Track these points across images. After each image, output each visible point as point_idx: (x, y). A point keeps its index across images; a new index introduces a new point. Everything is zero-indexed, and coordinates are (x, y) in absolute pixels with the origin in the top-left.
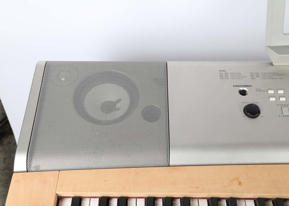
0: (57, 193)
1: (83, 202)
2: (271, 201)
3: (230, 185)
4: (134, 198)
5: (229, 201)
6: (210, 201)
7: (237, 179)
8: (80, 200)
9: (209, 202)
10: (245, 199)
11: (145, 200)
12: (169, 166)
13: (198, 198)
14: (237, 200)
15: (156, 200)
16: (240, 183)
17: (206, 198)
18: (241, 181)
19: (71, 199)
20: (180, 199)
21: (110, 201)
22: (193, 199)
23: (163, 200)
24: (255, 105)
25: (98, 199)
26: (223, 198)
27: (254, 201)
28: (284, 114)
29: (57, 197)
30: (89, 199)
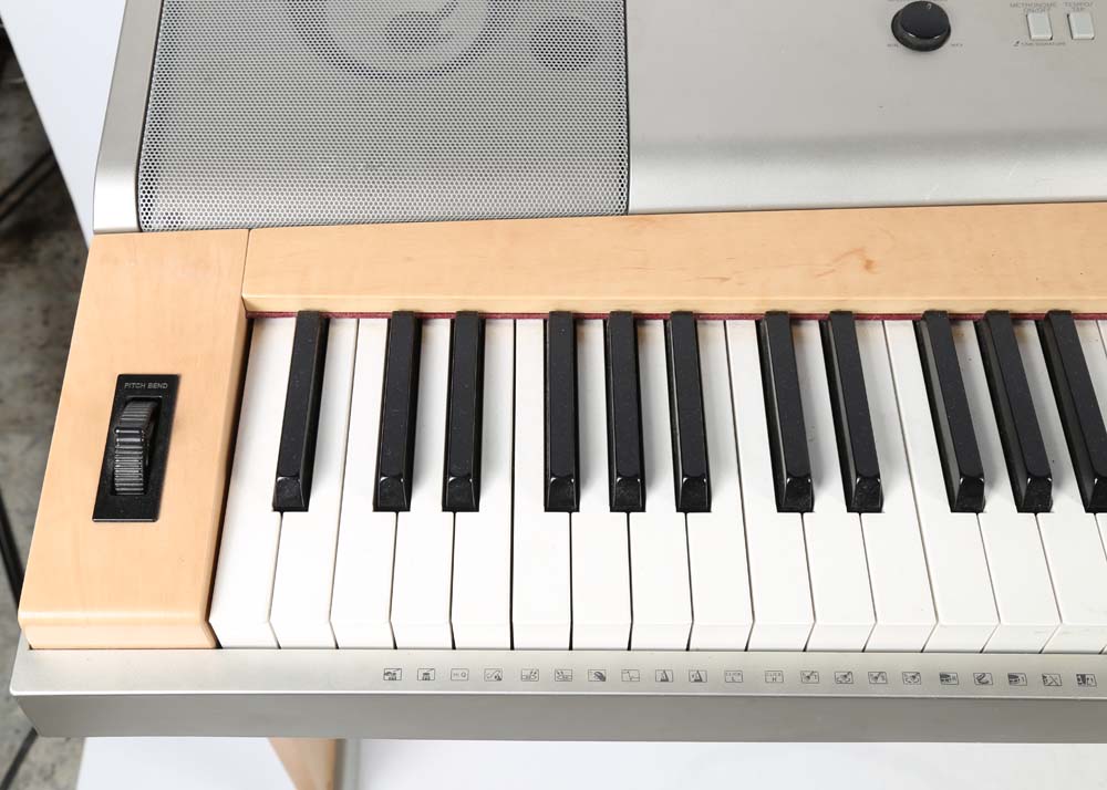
0: (244, 296)
1: (332, 329)
2: (971, 323)
3: (833, 271)
4: (505, 316)
5: (830, 324)
6: (764, 324)
7: (860, 251)
8: (324, 322)
9: (762, 331)
10: (884, 317)
11: (545, 322)
12: (626, 212)
13: (725, 318)
14: (857, 322)
15: (582, 324)
16: (868, 265)
17: (750, 314)
18: (871, 258)
19: (293, 321)
20: (662, 321)
21: (424, 327)
22: (708, 319)
23: (605, 323)
24: (934, 5)
25: (384, 322)
26: (810, 317)
27: (914, 323)
28: (1033, 36)
29: (247, 312)
30: (355, 320)
